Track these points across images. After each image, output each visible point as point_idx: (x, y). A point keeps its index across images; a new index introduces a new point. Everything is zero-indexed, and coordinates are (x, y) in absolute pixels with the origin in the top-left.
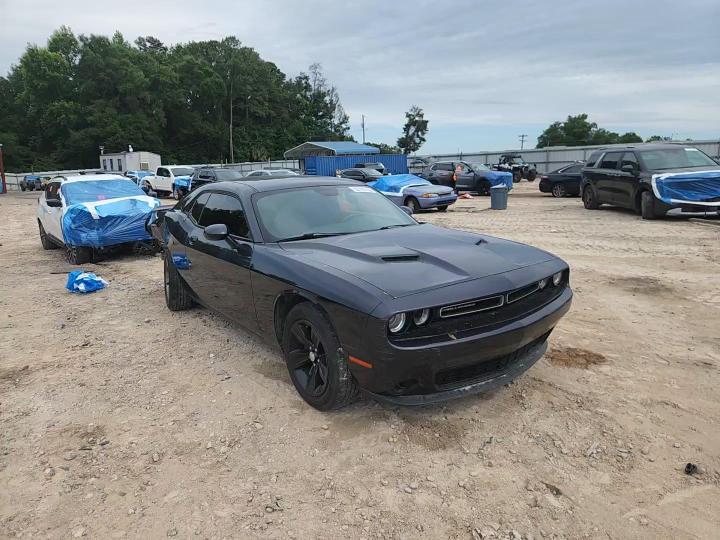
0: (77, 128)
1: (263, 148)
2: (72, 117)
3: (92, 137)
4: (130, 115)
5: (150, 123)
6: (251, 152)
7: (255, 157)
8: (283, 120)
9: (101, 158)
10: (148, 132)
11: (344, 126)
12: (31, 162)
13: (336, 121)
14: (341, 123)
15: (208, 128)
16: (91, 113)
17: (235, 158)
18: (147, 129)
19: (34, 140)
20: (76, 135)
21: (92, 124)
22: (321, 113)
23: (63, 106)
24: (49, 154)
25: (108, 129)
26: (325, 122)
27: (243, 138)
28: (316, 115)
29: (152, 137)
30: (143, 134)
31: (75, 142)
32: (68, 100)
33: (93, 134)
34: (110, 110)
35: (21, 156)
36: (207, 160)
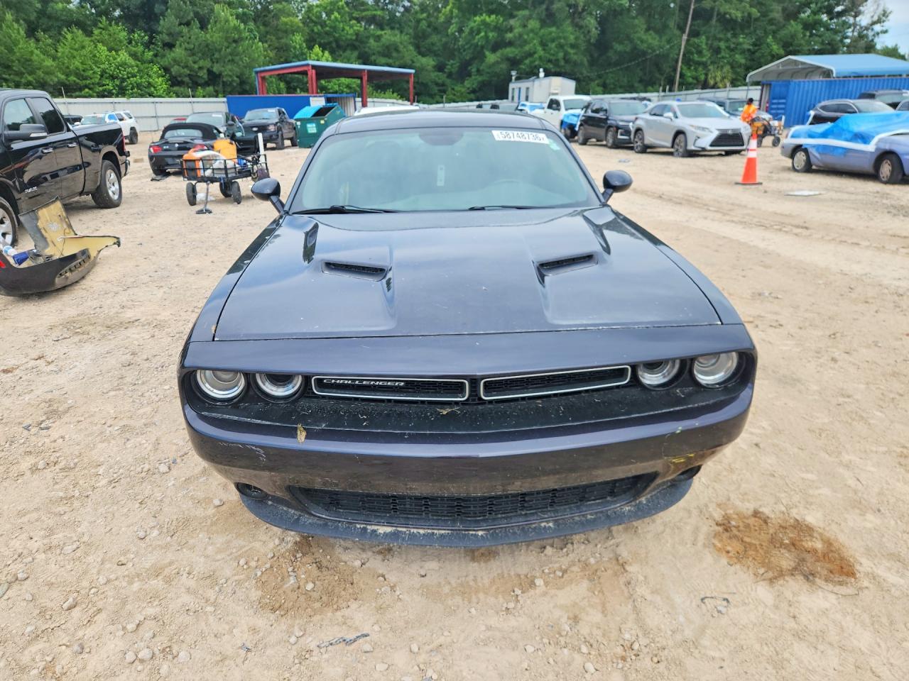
0: (495, 49)
1: (727, 68)
2: (491, 35)
3: (508, 59)
4: (554, 29)
5: (576, 38)
6: (706, 75)
7: (712, 82)
8: (771, 22)
9: (512, 86)
10: (572, 51)
11: (877, 28)
12: (444, 92)
13: (864, 20)
14: (874, 23)
15: (651, 41)
16: (511, 29)
17: (681, 84)
18: (573, 46)
19: (452, 64)
20: (491, 58)
21: (510, 44)
22: (839, 9)
23: (484, 22)
24: (462, 83)
25: (527, 48)
26: (845, 23)
27: (700, 53)
28: (830, 11)
29: (575, 57)
30: (566, 53)
31: (490, 67)
32: (490, 12)
33: (511, 55)
34: (534, 24)
35: (437, 84)
36: (642, 88)
